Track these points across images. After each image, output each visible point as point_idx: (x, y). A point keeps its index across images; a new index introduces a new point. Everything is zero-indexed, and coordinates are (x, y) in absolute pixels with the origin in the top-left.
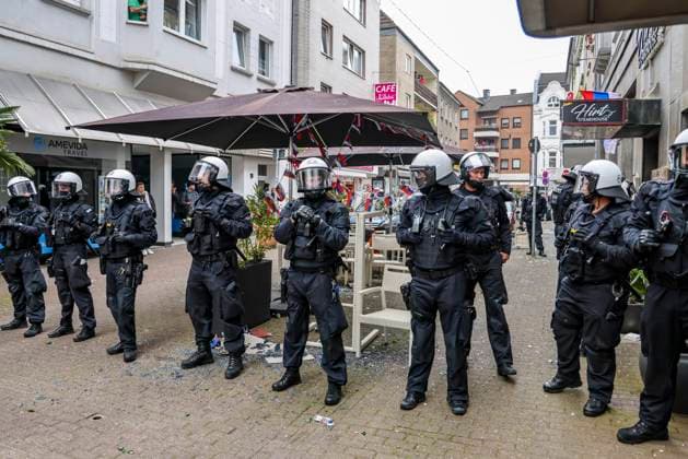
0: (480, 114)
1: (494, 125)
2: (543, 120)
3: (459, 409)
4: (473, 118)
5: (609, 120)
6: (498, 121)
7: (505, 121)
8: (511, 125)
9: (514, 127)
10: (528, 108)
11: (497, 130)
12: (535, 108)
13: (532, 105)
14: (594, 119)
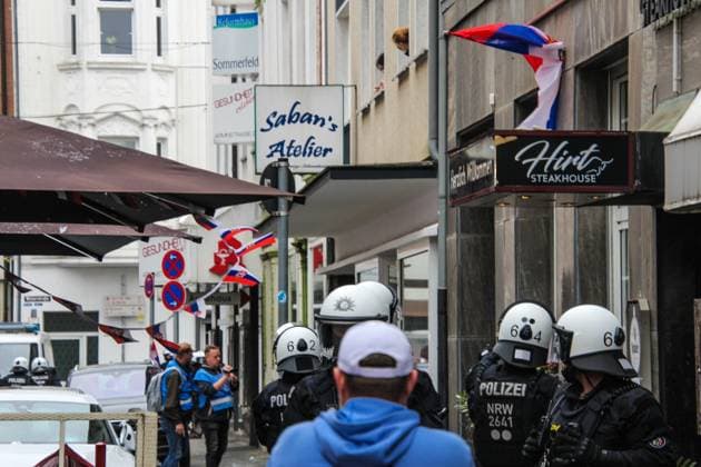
5: (600, 180)
14: (567, 178)
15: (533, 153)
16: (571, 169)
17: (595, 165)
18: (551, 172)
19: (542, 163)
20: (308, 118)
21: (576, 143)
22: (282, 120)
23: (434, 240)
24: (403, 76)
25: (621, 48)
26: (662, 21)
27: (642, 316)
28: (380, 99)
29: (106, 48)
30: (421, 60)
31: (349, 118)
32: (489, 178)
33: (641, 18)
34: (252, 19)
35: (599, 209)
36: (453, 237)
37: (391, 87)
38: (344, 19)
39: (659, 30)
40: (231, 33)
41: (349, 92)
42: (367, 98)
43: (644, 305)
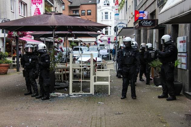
0: (71, 8)
1: (77, 14)
2: (102, 11)
3: (134, 98)
4: (67, 9)
5: (151, 25)
6: (80, 12)
7: (83, 12)
8: (86, 14)
9: (88, 15)
10: (95, 5)
11: (79, 16)
12: (98, 5)
13: (96, 4)
14: (147, 25)
15: (143, 22)
16: (148, 24)
17: (151, 23)
18: (145, 24)
19: (144, 23)
20: (122, 23)
21: (149, 21)
22: (120, 24)
23: (134, 35)
24: (132, 18)
25: (155, 11)
26: (160, 6)
27: (156, 42)
28: (130, 21)
29: (105, 19)
30: (134, 16)
31: (127, 23)
32: (138, 25)
33: (157, 6)
34: (118, 14)
35: (152, 30)
36: (137, 35)
37: (131, 19)
38: (127, 13)
39: (159, 8)
40: (116, 16)
41: (127, 20)
42: (129, 21)
43: (157, 41)
